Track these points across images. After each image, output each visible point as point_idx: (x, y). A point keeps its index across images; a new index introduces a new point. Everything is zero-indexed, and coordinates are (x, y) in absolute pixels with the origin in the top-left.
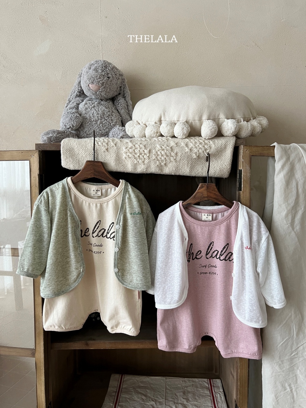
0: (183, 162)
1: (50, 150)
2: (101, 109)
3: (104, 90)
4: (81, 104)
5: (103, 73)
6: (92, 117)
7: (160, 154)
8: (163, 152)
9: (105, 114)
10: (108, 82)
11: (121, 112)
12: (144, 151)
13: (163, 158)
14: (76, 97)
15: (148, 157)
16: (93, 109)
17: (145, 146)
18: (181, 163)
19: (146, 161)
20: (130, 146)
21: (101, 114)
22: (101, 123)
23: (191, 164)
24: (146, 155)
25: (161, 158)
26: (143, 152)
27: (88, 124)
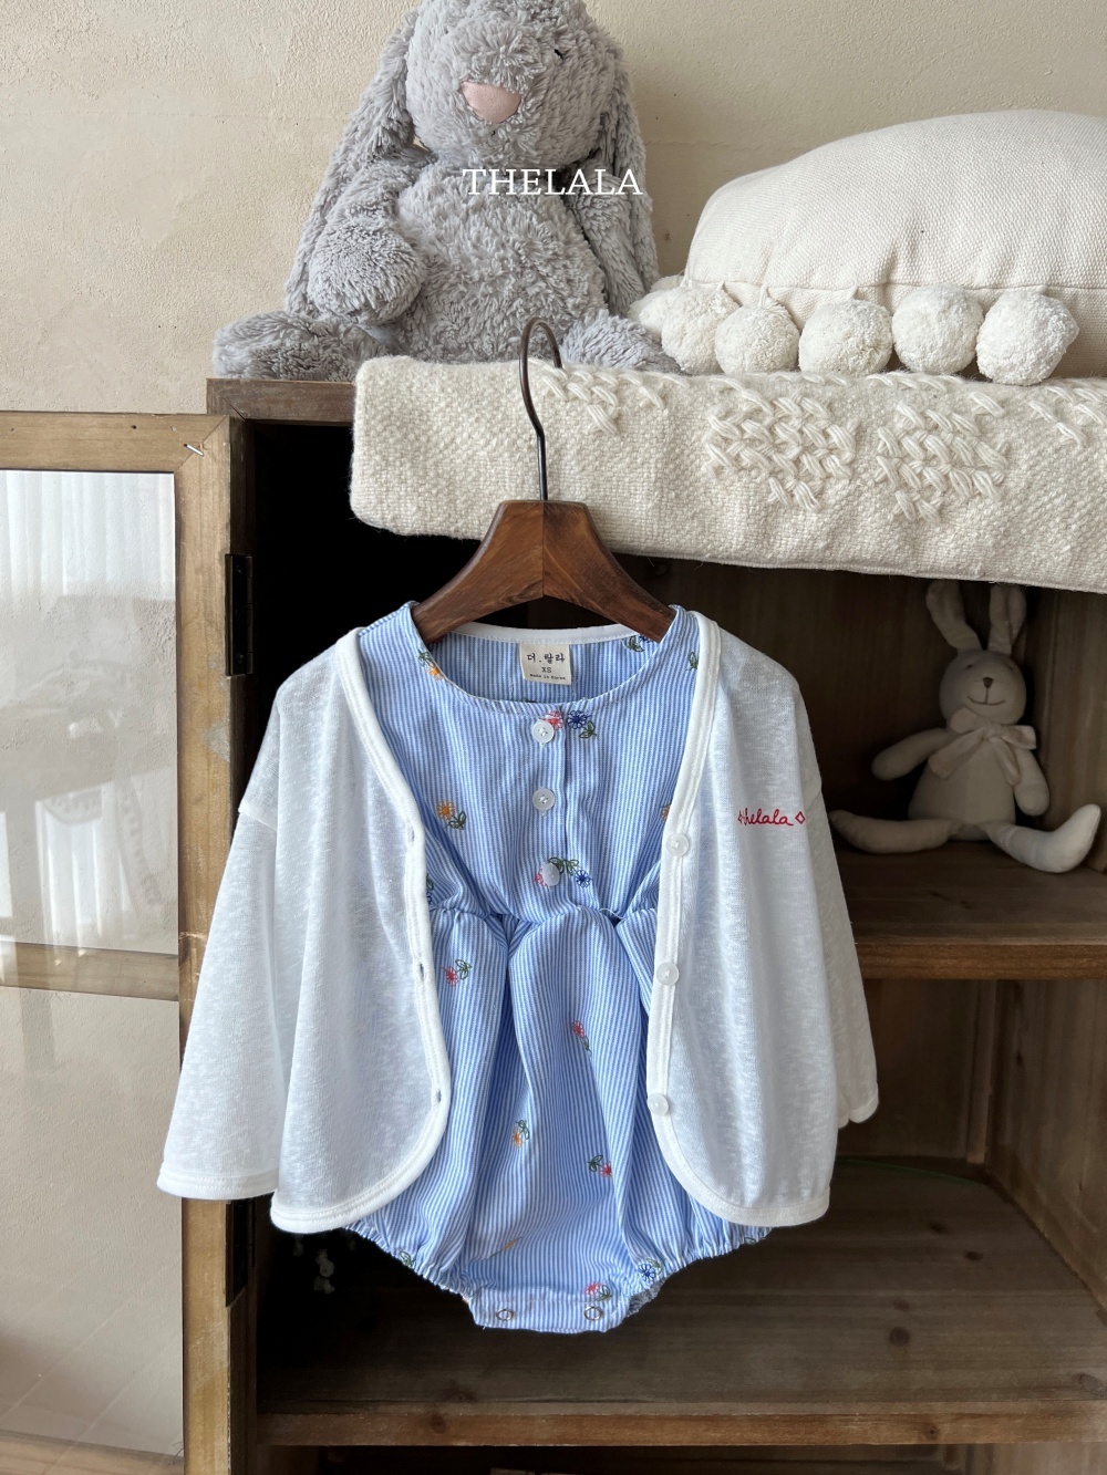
0: (1046, 499)
1: (292, 416)
2: (514, 224)
3: (537, 116)
4: (410, 191)
5: (538, 28)
6: (475, 261)
7: (917, 448)
8: (932, 443)
9: (539, 251)
10: (558, 79)
11: (604, 246)
12: (826, 436)
13: (931, 476)
14: (373, 160)
15: (850, 464)
16: (473, 218)
17: (830, 407)
18: (1030, 510)
19: (837, 490)
20: (745, 408)
21: (517, 245)
22: (520, 291)
23: (1089, 513)
24: (839, 456)
25: (920, 475)
26: (821, 441)
27: (454, 295)
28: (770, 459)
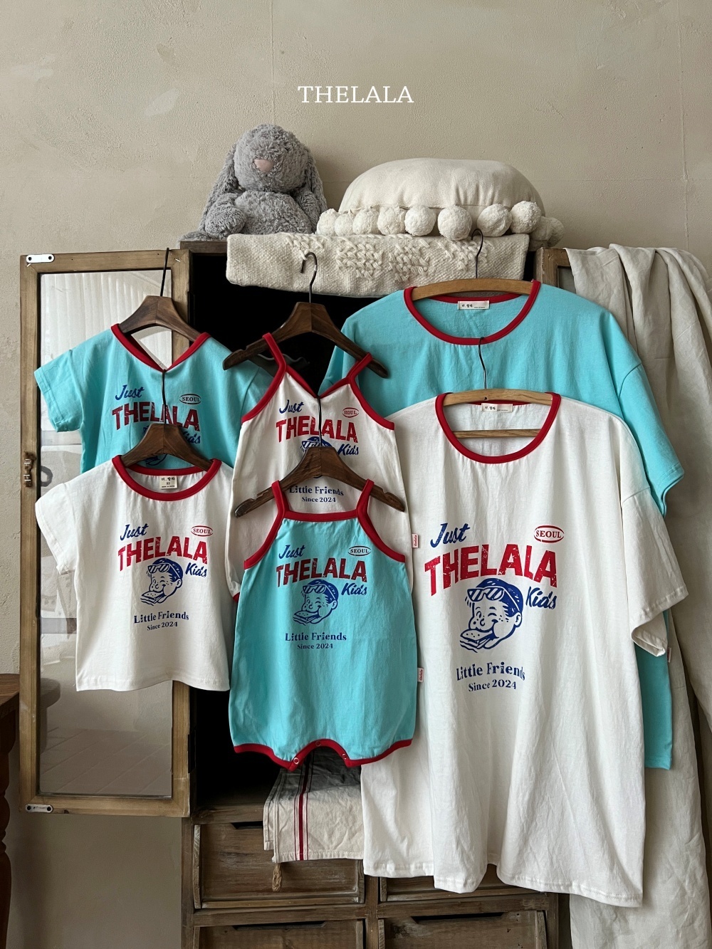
2: (277, 204)
3: (280, 168)
4: (239, 198)
5: (278, 142)
7: (401, 260)
8: (405, 258)
9: (286, 213)
10: (287, 157)
12: (373, 256)
13: (405, 269)
14: (224, 193)
15: (381, 265)
17: (374, 247)
19: (377, 274)
20: (348, 248)
21: (278, 210)
24: (377, 263)
25: (402, 268)
27: (257, 226)
28: (356, 264)
